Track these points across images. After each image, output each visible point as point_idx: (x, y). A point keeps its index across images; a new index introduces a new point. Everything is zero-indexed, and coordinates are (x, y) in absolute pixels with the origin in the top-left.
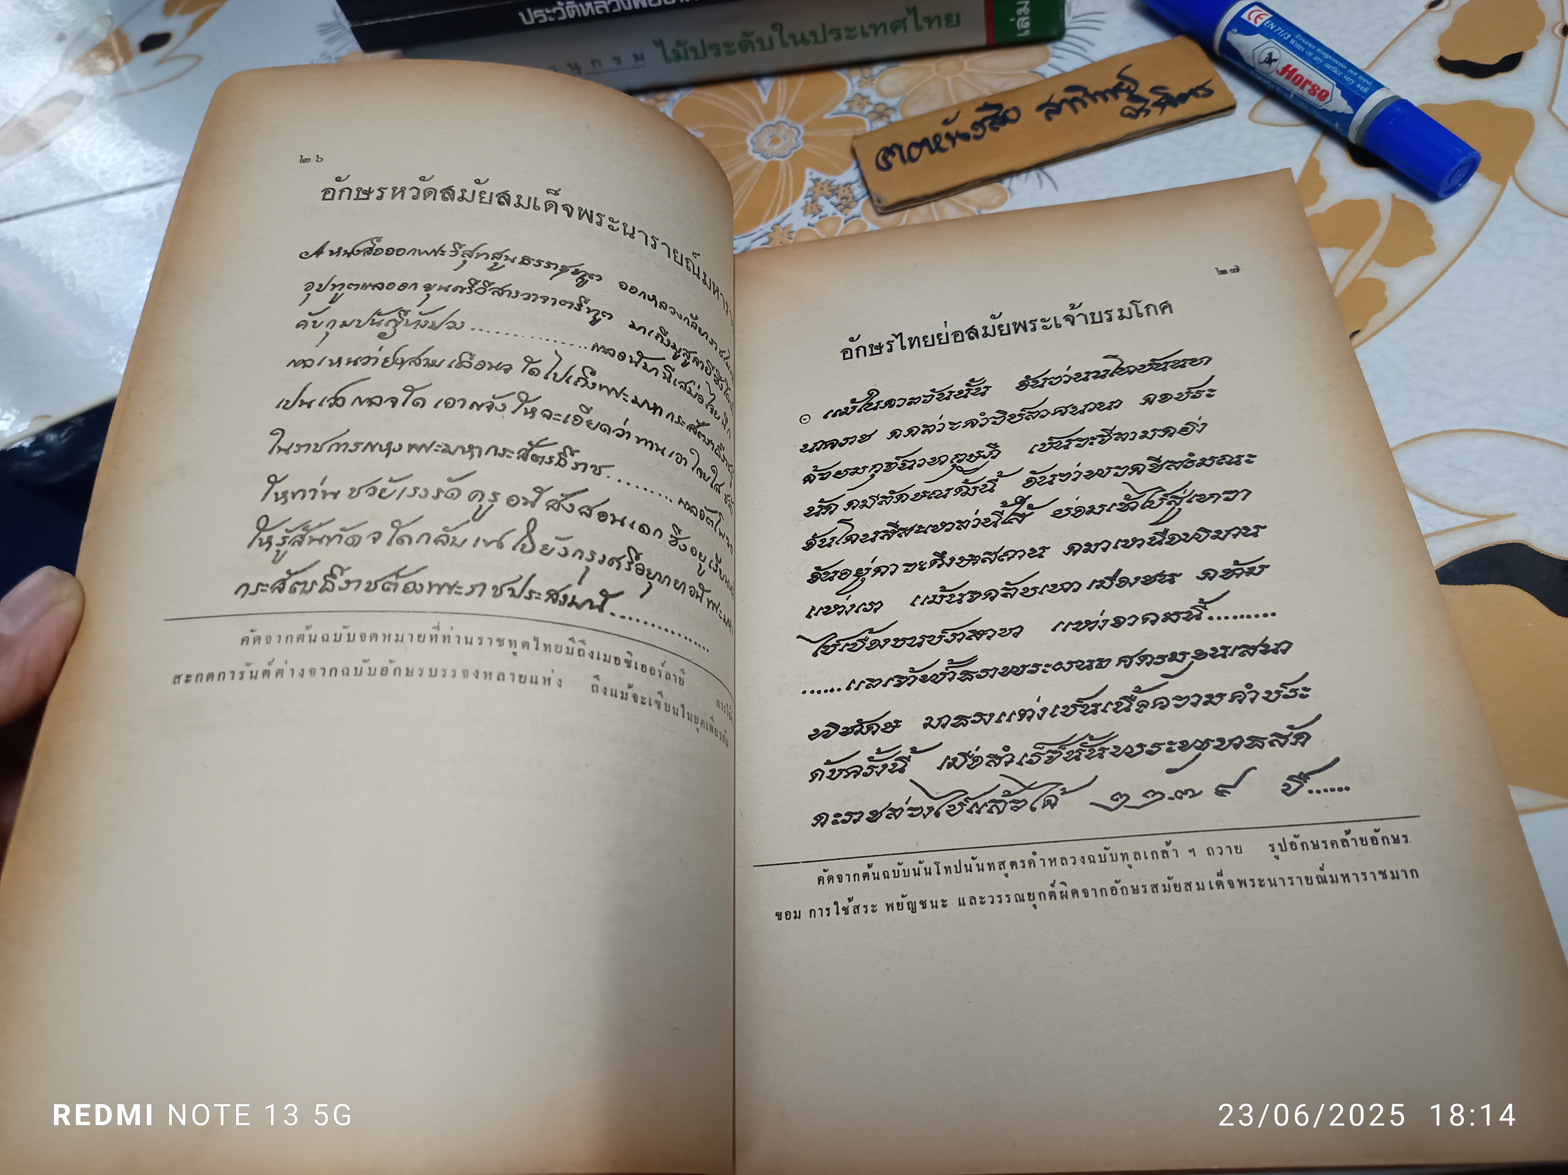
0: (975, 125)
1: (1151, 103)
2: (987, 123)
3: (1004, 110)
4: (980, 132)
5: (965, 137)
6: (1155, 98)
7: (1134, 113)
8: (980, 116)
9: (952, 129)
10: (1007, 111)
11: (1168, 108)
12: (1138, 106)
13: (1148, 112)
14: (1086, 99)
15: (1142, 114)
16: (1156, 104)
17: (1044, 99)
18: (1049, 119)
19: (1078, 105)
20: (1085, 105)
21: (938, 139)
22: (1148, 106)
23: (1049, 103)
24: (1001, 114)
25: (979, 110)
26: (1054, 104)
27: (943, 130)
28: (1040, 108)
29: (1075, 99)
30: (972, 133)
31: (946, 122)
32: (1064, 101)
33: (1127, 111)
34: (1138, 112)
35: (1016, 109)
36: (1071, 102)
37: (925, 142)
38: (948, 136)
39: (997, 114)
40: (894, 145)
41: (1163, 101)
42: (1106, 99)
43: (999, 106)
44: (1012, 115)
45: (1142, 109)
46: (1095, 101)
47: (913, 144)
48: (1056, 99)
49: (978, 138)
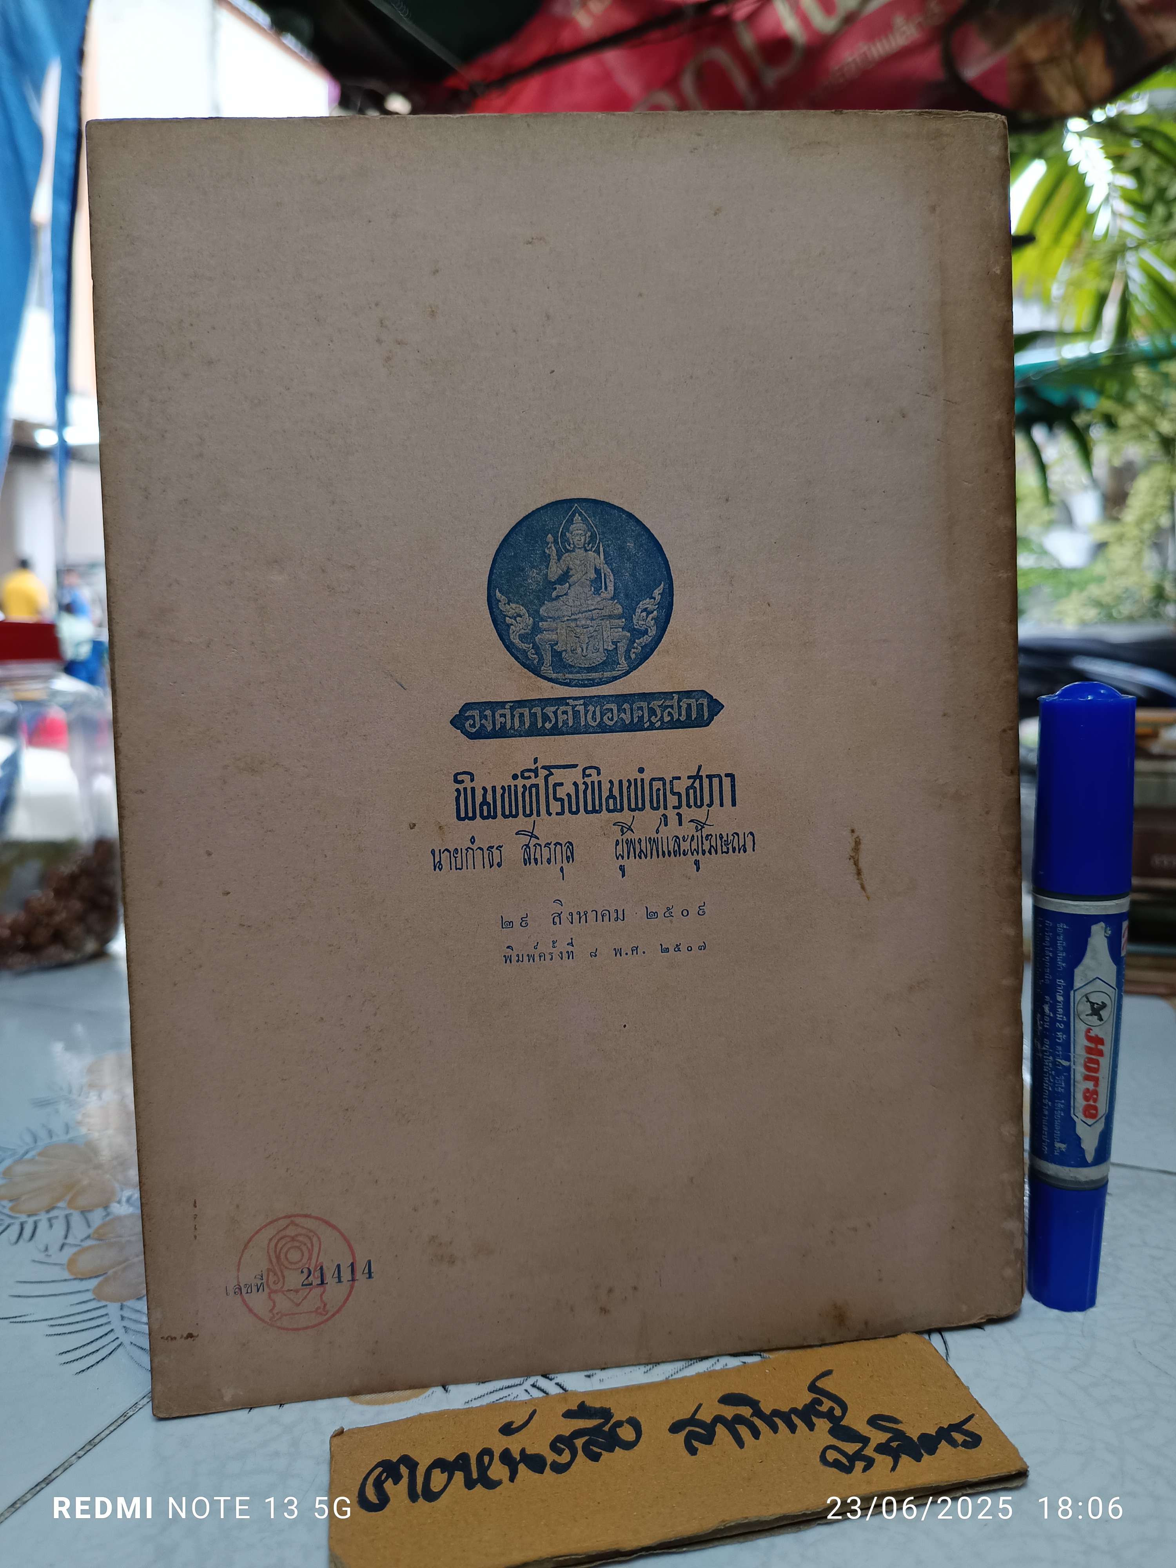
0: (559, 1443)
1: (873, 1444)
2: (579, 1442)
3: (613, 1421)
4: (566, 1457)
5: (536, 1463)
6: (878, 1437)
7: (844, 1460)
8: (569, 1427)
9: (515, 1444)
10: (619, 1424)
11: (905, 1460)
12: (851, 1448)
13: (870, 1463)
14: (758, 1422)
15: (860, 1465)
16: (881, 1449)
17: (686, 1414)
18: (693, 1451)
19: (744, 1431)
20: (756, 1434)
21: (486, 1459)
22: (869, 1451)
23: (692, 1421)
24: (606, 1428)
25: (569, 1414)
26: (701, 1424)
27: (499, 1444)
28: (675, 1428)
29: (739, 1419)
30: (551, 1457)
31: (507, 1430)
32: (719, 1419)
33: (831, 1455)
34: (853, 1458)
35: (635, 1424)
36: (731, 1425)
37: (462, 1463)
38: (506, 1457)
39: (597, 1430)
40: (407, 1460)
41: (894, 1444)
42: (793, 1428)
43: (605, 1414)
44: (626, 1433)
45: (858, 1456)
46: (775, 1429)
47: (440, 1464)
48: (705, 1416)
49: (559, 1469)
